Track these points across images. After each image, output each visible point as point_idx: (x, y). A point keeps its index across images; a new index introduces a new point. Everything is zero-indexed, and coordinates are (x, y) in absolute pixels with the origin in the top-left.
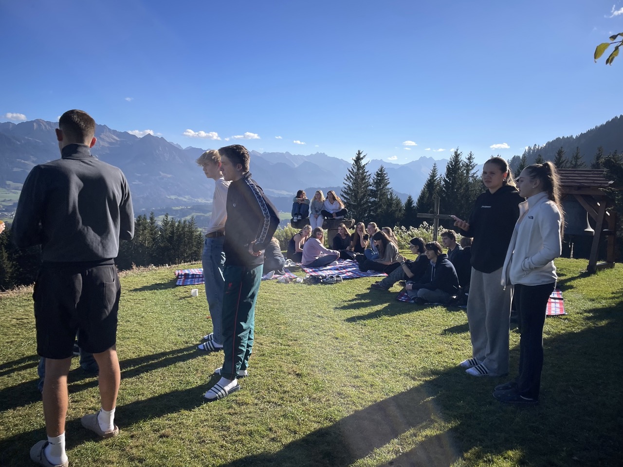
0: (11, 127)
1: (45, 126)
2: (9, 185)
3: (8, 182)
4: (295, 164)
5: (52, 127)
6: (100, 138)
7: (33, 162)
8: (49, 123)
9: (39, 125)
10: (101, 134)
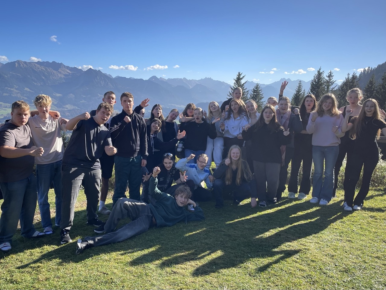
0: (1, 66)
4: (190, 86)
5: (27, 65)
6: (59, 72)
7: (16, 89)
8: (25, 63)
9: (19, 64)
10: (59, 69)
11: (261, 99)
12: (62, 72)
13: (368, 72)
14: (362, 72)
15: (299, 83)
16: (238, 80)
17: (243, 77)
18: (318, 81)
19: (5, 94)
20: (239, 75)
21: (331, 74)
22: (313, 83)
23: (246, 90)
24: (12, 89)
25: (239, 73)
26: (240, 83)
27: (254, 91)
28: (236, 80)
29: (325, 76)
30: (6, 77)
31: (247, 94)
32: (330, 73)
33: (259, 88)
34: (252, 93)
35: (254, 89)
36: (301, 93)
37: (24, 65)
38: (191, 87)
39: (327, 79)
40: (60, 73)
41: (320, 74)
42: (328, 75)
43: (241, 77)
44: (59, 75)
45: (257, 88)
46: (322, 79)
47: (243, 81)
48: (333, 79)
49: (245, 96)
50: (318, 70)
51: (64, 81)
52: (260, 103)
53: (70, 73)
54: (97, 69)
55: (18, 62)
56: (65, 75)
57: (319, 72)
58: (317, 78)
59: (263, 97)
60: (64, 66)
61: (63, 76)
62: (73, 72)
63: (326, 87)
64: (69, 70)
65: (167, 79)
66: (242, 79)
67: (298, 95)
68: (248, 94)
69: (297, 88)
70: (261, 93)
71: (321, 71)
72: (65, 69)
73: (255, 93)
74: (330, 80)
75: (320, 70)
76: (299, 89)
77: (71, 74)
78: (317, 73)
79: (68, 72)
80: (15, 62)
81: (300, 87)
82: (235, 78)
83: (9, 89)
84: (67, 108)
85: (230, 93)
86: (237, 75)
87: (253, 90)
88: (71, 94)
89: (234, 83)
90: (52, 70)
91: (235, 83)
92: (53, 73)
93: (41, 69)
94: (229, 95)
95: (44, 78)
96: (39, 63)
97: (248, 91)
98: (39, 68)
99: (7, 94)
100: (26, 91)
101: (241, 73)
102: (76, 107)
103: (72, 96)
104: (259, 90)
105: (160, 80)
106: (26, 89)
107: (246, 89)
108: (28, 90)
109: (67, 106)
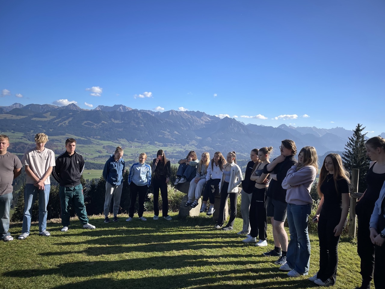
0: (159, 114)
1: (175, 113)
2: (156, 144)
3: (156, 142)
4: (320, 135)
5: (178, 114)
6: (201, 119)
7: (168, 132)
8: (177, 112)
9: (172, 113)
10: (201, 117)
12: (204, 119)
16: (358, 131)
17: (363, 128)
20: (359, 126)
24: (165, 132)
25: (359, 124)
26: (359, 134)
28: (355, 132)
30: (162, 122)
43: (360, 129)
44: (201, 122)
51: (205, 127)
55: (172, 111)
56: (206, 122)
60: (206, 114)
61: (204, 123)
62: (212, 120)
64: (209, 118)
65: (296, 127)
72: (206, 117)
77: (210, 121)
79: (208, 120)
80: (169, 111)
83: (163, 131)
84: (205, 149)
88: (209, 138)
90: (196, 118)
91: (354, 134)
92: (196, 120)
93: (188, 117)
95: (189, 124)
96: (186, 112)
98: (186, 116)
99: (161, 136)
100: (175, 134)
102: (212, 149)
103: (209, 139)
105: (289, 128)
106: (176, 132)
109: (205, 147)
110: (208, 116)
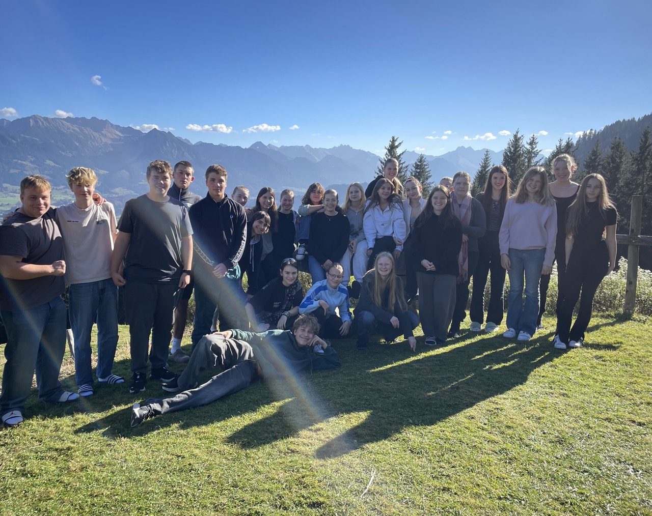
0: (5, 124)
1: (42, 122)
2: (6, 188)
4: (316, 158)
5: (49, 123)
6: (102, 134)
7: (31, 162)
8: (46, 119)
9: (36, 122)
10: (103, 130)
11: (427, 179)
12: (109, 135)
13: (589, 137)
14: (581, 137)
15: (486, 153)
16: (392, 148)
17: (400, 144)
18: (514, 151)
19: (12, 171)
20: (394, 141)
21: (533, 140)
22: (506, 153)
23: (404, 165)
24: (24, 163)
25: (393, 138)
26: (394, 153)
27: (417, 166)
28: (388, 149)
29: (525, 143)
30: (14, 142)
31: (406, 171)
32: (533, 138)
33: (425, 161)
34: (414, 169)
35: (416, 163)
36: (489, 170)
37: (45, 122)
38: (318, 160)
39: (528, 147)
40: (105, 136)
41: (517, 140)
42: (529, 141)
43: (396, 145)
44: (104, 140)
45: (420, 161)
46: (521, 148)
47: (399, 151)
48: (538, 148)
49: (403, 174)
50: (515, 133)
51: (112, 149)
52: (425, 184)
53: (122, 136)
54: (166, 130)
55: (35, 118)
56: (112, 140)
57: (515, 136)
58: (513, 147)
59: (430, 176)
60: (112, 124)
61: (109, 142)
62: (126, 135)
63: (526, 160)
64: (120, 132)
65: (279, 146)
66: (397, 147)
67: (484, 172)
68: (408, 172)
69: (483, 161)
70: (428, 170)
71: (519, 136)
72: (113, 130)
73: (418, 169)
74: (533, 148)
75: (517, 133)
76: (485, 163)
77: (122, 138)
78: (512, 138)
79: (118, 135)
80: (28, 118)
81: (486, 159)
82: (388, 146)
83: (20, 161)
84: (117, 194)
85: (380, 170)
86: (390, 141)
87: (414, 166)
88: (124, 171)
89: (385, 153)
90: (92, 131)
91: (387, 154)
92: (92, 137)
93: (73, 130)
94: (378, 172)
95: (77, 144)
96: (68, 119)
97: (407, 167)
98: (68, 129)
99: (17, 171)
100: (49, 165)
101: (395, 138)
102: (133, 192)
103: (124, 173)
104: (425, 165)
105: (268, 148)
106: (48, 162)
107: (404, 163)
108: (52, 164)
109: (117, 190)
110: (117, 127)
